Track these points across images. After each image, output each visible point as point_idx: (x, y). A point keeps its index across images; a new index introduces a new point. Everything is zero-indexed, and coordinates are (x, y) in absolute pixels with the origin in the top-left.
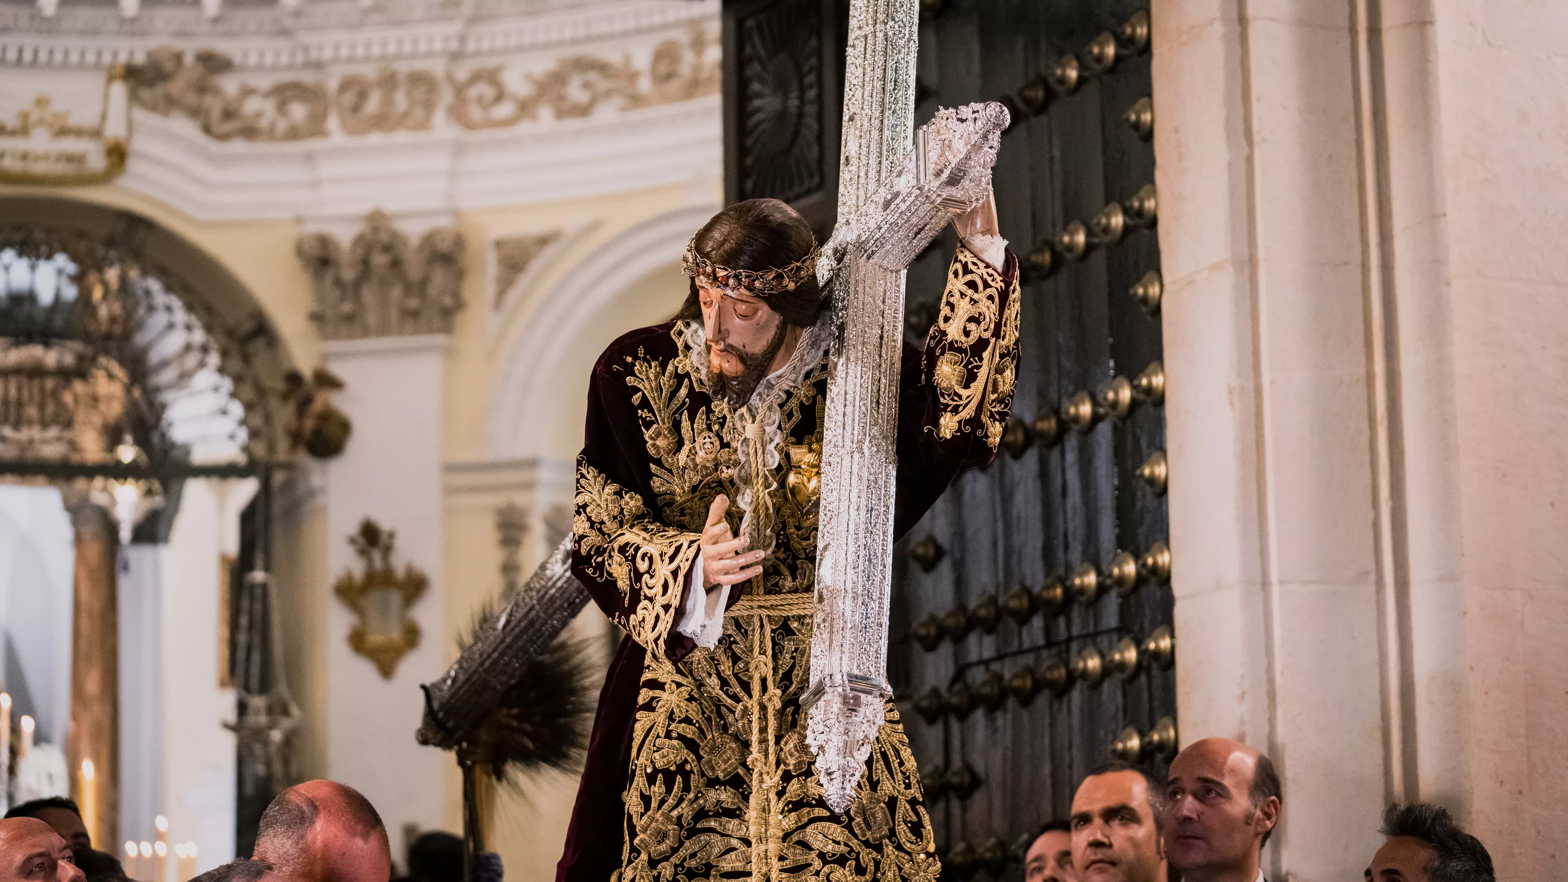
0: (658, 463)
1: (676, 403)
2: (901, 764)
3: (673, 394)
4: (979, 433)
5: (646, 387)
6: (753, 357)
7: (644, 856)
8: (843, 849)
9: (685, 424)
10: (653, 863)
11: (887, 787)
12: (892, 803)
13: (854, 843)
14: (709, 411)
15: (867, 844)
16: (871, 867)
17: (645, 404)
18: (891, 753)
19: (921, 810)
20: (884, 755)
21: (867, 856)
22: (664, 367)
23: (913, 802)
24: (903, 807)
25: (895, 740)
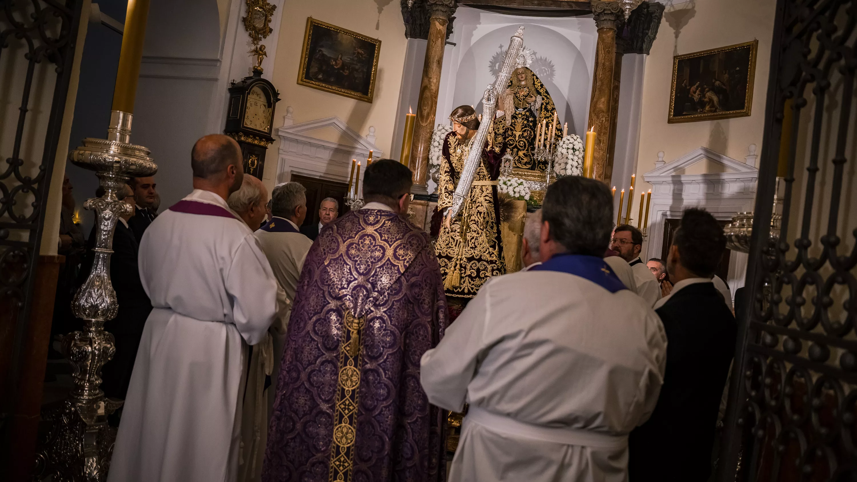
0: (451, 155)
1: (456, 144)
2: (491, 215)
3: (455, 142)
4: (493, 150)
5: (451, 141)
6: (462, 135)
7: (443, 227)
8: (475, 229)
9: (456, 148)
10: (445, 229)
11: (487, 219)
12: (488, 222)
13: (478, 229)
14: (460, 146)
15: (480, 229)
16: (480, 233)
17: (450, 143)
18: (489, 212)
19: (494, 224)
20: (488, 213)
21: (480, 231)
22: (455, 137)
23: (492, 222)
24: (490, 223)
25: (491, 210)
